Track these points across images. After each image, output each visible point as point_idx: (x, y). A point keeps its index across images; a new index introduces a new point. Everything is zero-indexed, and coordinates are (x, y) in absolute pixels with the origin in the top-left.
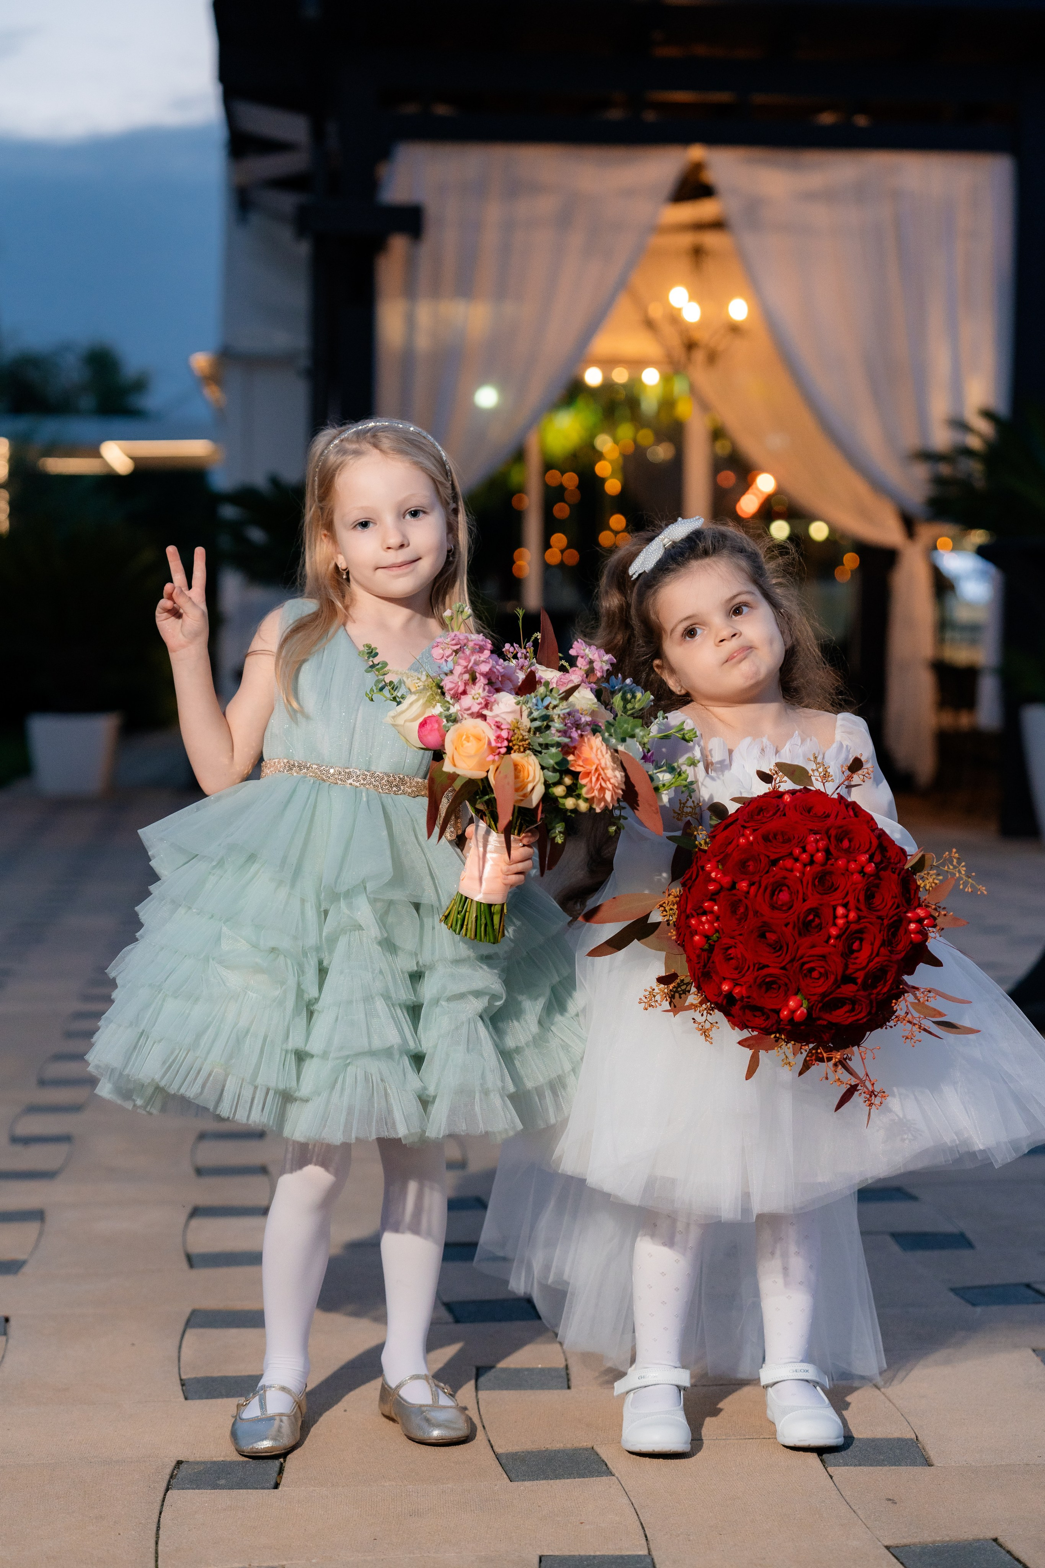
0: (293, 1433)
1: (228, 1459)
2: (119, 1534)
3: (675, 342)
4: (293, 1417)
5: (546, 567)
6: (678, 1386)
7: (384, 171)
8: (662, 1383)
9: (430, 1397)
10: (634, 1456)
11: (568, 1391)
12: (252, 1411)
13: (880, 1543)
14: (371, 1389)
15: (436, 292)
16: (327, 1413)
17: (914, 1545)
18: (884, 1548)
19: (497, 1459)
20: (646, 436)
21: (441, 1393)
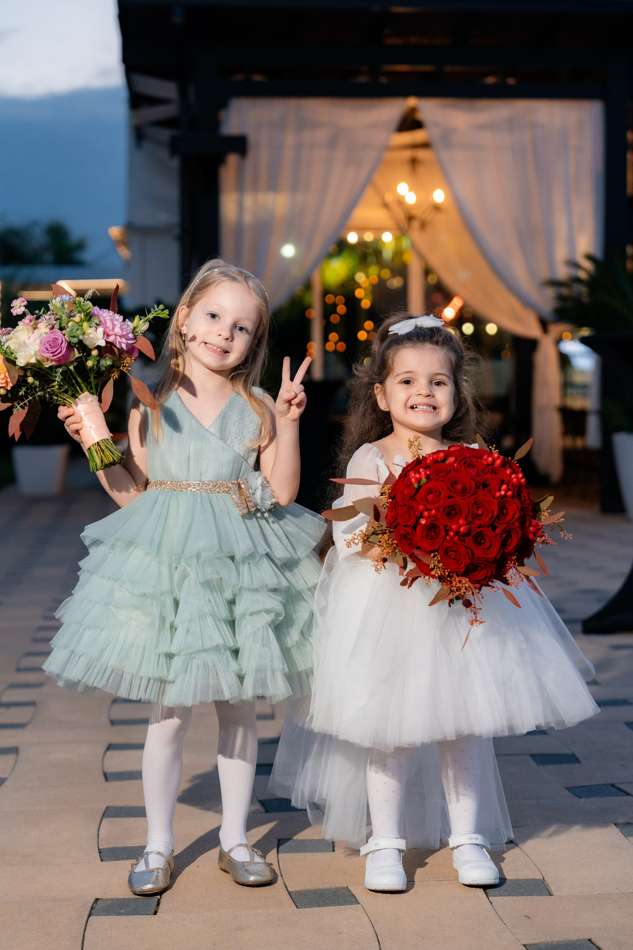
0: (166, 880)
1: (127, 897)
2: (60, 944)
3: (401, 216)
4: (165, 870)
5: (326, 353)
6: (398, 849)
7: (223, 114)
8: (388, 847)
9: (249, 857)
10: (372, 892)
11: (333, 853)
12: (141, 867)
13: (520, 943)
14: (214, 853)
15: (255, 188)
16: (187, 868)
17: (541, 943)
18: (523, 946)
19: (290, 894)
20: (386, 273)
21: (255, 855)
